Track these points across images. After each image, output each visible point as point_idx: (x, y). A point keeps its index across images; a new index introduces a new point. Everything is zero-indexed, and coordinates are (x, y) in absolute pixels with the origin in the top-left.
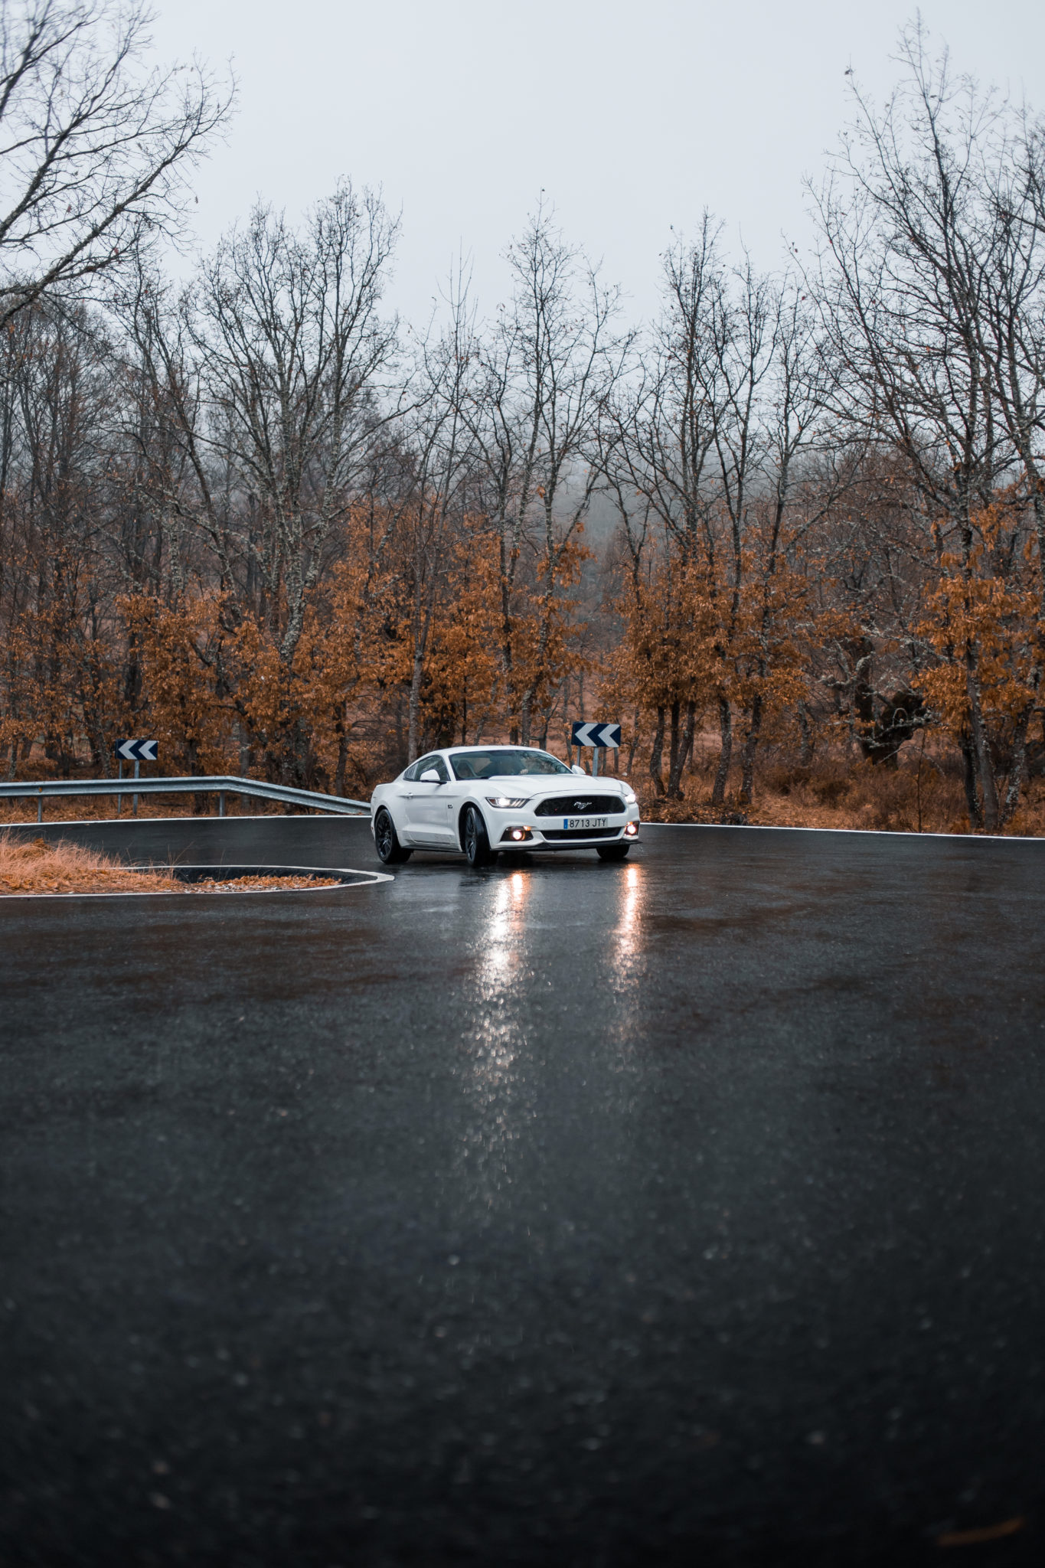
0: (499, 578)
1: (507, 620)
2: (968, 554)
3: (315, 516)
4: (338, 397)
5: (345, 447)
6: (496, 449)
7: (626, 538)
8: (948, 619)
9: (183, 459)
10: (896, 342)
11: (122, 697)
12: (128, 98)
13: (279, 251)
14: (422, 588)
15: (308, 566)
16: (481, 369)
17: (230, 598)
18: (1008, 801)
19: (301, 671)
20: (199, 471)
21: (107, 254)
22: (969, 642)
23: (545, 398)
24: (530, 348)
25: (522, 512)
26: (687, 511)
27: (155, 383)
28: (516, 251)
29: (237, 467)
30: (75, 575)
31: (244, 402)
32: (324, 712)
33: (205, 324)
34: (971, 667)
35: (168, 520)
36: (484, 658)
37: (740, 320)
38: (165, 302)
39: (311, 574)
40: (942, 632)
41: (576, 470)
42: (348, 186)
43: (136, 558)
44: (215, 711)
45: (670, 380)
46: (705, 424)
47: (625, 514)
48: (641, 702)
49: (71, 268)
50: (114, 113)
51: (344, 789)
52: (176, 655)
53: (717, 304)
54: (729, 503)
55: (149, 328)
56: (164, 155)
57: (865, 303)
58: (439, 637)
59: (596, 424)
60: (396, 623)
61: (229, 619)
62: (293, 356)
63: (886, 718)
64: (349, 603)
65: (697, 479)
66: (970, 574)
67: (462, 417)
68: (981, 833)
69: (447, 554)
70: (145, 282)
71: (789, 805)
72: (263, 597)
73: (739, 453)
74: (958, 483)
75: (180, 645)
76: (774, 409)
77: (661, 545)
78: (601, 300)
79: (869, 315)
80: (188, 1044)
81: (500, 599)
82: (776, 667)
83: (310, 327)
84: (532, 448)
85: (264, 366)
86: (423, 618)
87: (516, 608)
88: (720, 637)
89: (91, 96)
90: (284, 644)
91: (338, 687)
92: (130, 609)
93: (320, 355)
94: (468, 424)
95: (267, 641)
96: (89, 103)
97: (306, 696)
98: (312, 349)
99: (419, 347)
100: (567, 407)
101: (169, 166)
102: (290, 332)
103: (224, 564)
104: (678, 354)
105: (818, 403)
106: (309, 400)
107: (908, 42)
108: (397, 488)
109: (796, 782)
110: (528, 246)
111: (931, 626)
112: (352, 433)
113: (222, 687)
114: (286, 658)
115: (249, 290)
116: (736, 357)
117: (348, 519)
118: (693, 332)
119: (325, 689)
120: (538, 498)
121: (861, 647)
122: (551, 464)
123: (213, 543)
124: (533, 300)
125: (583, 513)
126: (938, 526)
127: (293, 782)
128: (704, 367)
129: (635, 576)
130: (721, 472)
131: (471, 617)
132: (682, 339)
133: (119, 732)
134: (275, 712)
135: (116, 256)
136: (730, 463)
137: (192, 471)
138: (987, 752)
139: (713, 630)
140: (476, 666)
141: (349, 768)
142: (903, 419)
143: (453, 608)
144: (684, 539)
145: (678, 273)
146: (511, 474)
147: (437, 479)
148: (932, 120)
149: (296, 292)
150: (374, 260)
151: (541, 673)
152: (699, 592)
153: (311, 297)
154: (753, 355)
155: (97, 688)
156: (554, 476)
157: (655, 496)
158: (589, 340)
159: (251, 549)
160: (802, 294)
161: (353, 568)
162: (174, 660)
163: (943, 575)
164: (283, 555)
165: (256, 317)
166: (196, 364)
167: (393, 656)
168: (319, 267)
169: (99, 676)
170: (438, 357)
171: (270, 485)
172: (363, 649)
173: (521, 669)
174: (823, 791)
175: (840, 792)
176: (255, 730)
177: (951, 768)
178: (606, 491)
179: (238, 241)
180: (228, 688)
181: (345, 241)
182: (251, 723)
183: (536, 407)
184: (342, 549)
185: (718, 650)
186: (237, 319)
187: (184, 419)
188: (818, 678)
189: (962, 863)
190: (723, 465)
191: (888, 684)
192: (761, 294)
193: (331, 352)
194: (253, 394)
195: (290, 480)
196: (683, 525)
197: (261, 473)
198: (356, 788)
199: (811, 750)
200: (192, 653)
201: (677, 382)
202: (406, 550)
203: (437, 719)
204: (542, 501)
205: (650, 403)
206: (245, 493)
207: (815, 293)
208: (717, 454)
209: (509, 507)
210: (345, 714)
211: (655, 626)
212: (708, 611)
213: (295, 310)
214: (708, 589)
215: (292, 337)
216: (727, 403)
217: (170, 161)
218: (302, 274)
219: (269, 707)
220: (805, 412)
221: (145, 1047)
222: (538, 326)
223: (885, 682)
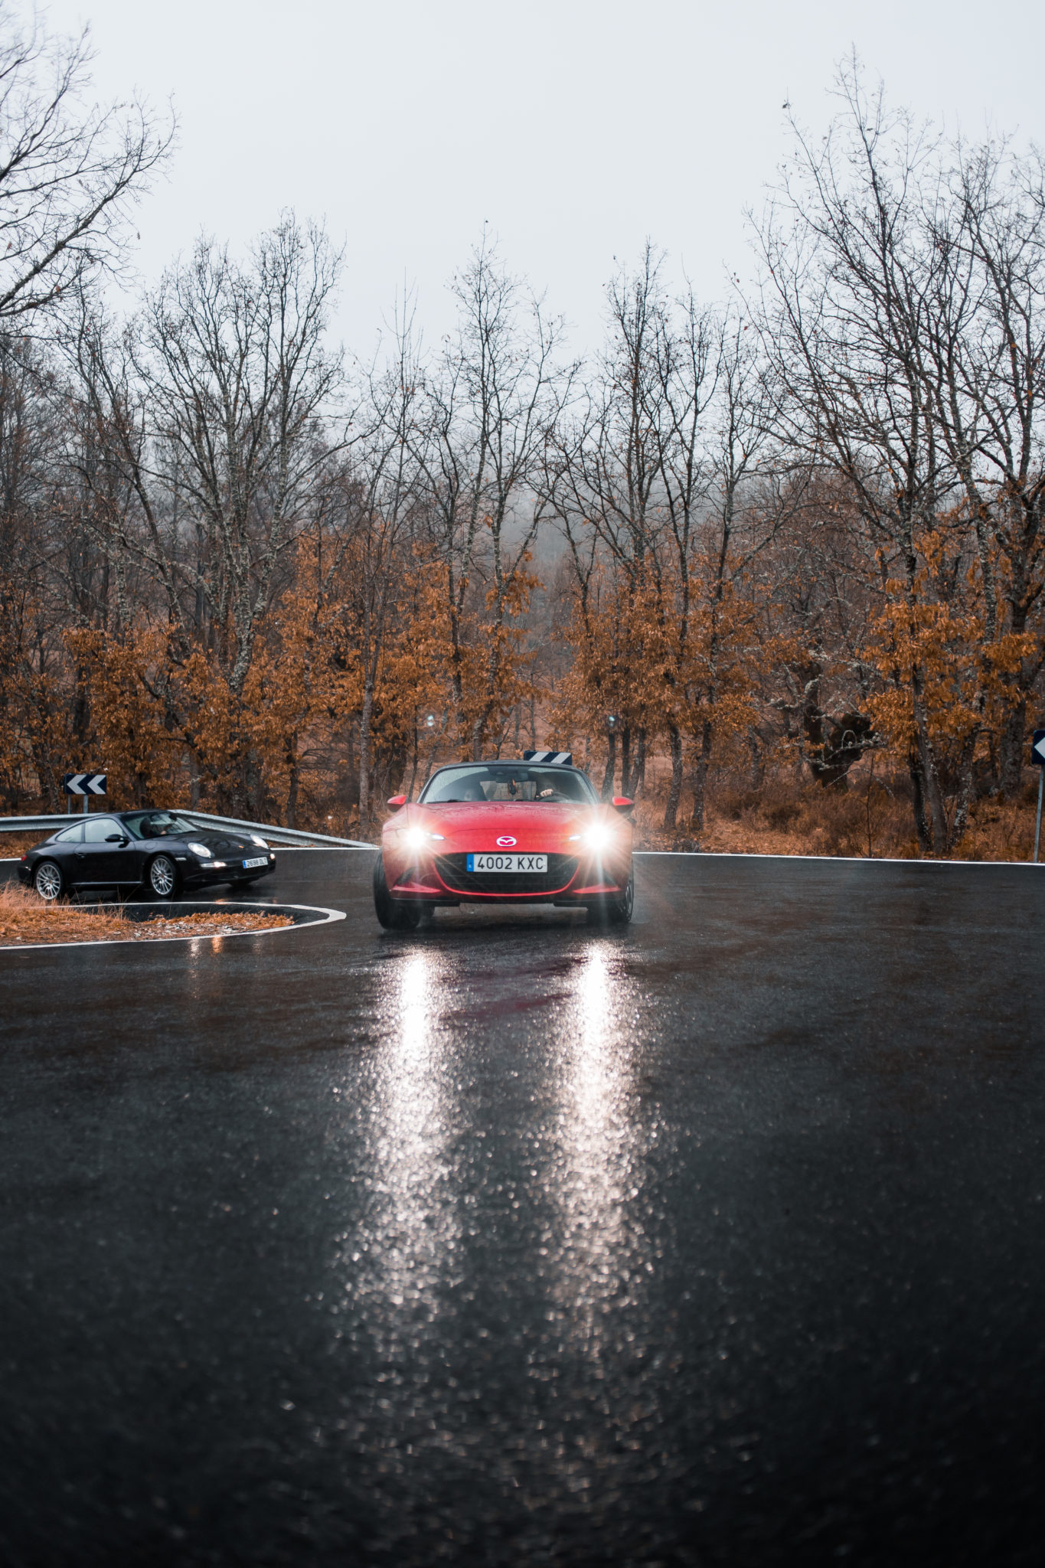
0: (448, 608)
1: (456, 650)
2: (912, 580)
3: (263, 546)
4: (284, 428)
5: (292, 477)
6: (443, 478)
7: (574, 566)
8: (894, 644)
9: (130, 491)
10: (838, 368)
11: (70, 729)
12: (68, 135)
13: (223, 283)
14: (371, 617)
15: (257, 596)
16: (427, 400)
17: (179, 631)
18: (956, 824)
19: (250, 702)
20: (145, 503)
21: (48, 291)
22: (914, 667)
23: (491, 428)
24: (475, 378)
25: (470, 542)
26: (634, 539)
27: (100, 416)
28: (460, 282)
29: (184, 498)
30: (21, 608)
31: (190, 433)
32: (275, 744)
33: (150, 357)
34: (918, 692)
35: (114, 553)
36: (434, 687)
37: (684, 350)
38: (109, 335)
39: (259, 605)
40: (888, 657)
41: (524, 501)
42: (291, 218)
43: (83, 591)
44: (164, 744)
45: (615, 409)
46: (651, 453)
47: (573, 543)
48: (592, 730)
49: (13, 305)
50: (54, 151)
51: (295, 820)
52: (124, 688)
53: (661, 334)
54: (675, 531)
55: (93, 361)
56: (105, 192)
57: (807, 331)
58: (390, 667)
59: (542, 454)
60: (346, 653)
61: (177, 651)
62: (238, 388)
63: (835, 739)
64: (297, 634)
65: (643, 508)
66: (915, 600)
67: (408, 447)
68: (931, 857)
69: (396, 583)
70: (89, 314)
71: (741, 830)
72: (211, 626)
73: (685, 482)
74: (901, 509)
75: (128, 678)
76: (719, 438)
77: (610, 571)
78: (546, 330)
79: (810, 345)
80: (131, 1128)
81: (449, 628)
82: (725, 692)
83: (255, 358)
84: (479, 478)
85: (209, 398)
86: (372, 649)
87: (465, 636)
88: (669, 665)
89: (31, 134)
90: (233, 675)
91: (287, 719)
92: (77, 642)
93: (266, 386)
94: (414, 454)
95: (216, 672)
96: (28, 141)
97: (255, 728)
98: (257, 380)
99: (365, 379)
100: (513, 437)
101: (110, 202)
102: (235, 364)
103: (171, 595)
104: (623, 383)
105: (763, 429)
106: (256, 430)
107: (844, 77)
108: (345, 516)
109: (746, 807)
110: (472, 277)
111: (876, 651)
112: (300, 461)
113: (171, 719)
114: (235, 690)
115: (193, 323)
116: (679, 386)
117: (296, 548)
118: (637, 363)
119: (275, 721)
120: (485, 527)
121: (811, 670)
122: (498, 494)
123: (160, 575)
124: (479, 331)
125: (531, 542)
126: (882, 552)
127: (244, 815)
128: (648, 396)
129: (584, 604)
130: (667, 501)
131: (421, 647)
132: (627, 370)
133: (67, 766)
134: (225, 745)
135: (58, 292)
136: (676, 493)
137: (137, 503)
138: (934, 776)
139: (662, 656)
140: (426, 695)
141: (300, 798)
142: (846, 446)
143: (402, 638)
144: (631, 568)
145: (621, 303)
146: (459, 502)
147: (385, 509)
148: (869, 152)
149: (241, 324)
150: (318, 292)
151: (492, 701)
152: (647, 620)
153: (256, 328)
154: (697, 384)
155: (45, 722)
156: (502, 505)
157: (602, 524)
158: (534, 370)
159: (199, 581)
160: (744, 324)
161: (301, 598)
162: (122, 693)
163: (889, 601)
164: (231, 586)
165: (200, 349)
166: (140, 396)
167: (343, 687)
168: (264, 299)
169: (46, 710)
170: (384, 388)
171: (217, 517)
172: (313, 679)
173: (473, 698)
174: (774, 816)
175: (790, 816)
176: (205, 762)
177: (899, 789)
178: (553, 521)
179: (182, 274)
180: (177, 721)
181: (289, 273)
182: (202, 755)
183: (482, 437)
184: (289, 576)
185: (668, 677)
186: (182, 351)
187: (129, 452)
188: (767, 700)
189: (911, 891)
190: (669, 493)
191: (836, 707)
192: (704, 324)
193: (276, 383)
194: (199, 427)
195: (237, 512)
196: (630, 553)
197: (208, 505)
198: (308, 820)
199: (761, 772)
200: (140, 686)
201: (622, 410)
202: (355, 580)
203: (388, 748)
204: (490, 531)
205: (596, 432)
206: (193, 522)
207: (758, 323)
208: (662, 483)
209: (457, 536)
210: (295, 745)
211: (604, 654)
212: (657, 638)
213: (240, 341)
214: (656, 617)
215: (237, 368)
216: (673, 431)
217: (111, 198)
218: (247, 306)
219: (219, 740)
220: (749, 440)
221: (87, 1133)
222: (483, 356)
223: (834, 704)
